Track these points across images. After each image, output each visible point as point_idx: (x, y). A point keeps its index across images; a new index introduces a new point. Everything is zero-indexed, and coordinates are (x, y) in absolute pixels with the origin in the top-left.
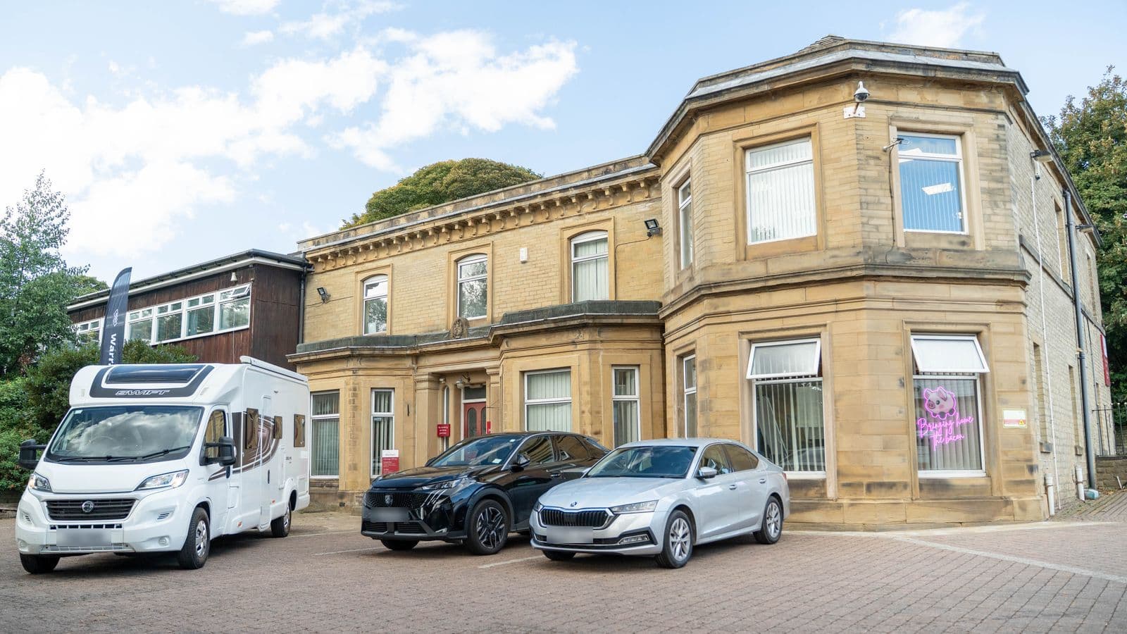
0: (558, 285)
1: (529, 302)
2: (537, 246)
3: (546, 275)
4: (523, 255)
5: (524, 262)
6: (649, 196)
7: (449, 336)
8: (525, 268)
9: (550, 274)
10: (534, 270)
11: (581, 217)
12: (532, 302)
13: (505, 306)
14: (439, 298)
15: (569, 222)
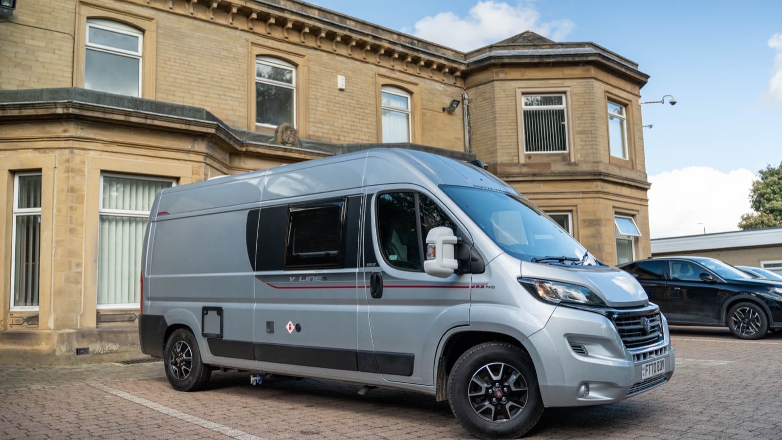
0: (374, 124)
1: (346, 130)
2: (353, 79)
3: (363, 111)
4: (341, 82)
5: (341, 90)
6: (455, 83)
7: (275, 140)
8: (341, 95)
9: (366, 111)
10: (351, 101)
11: (392, 71)
12: (349, 131)
13: (321, 126)
14: (234, 89)
15: (383, 71)
